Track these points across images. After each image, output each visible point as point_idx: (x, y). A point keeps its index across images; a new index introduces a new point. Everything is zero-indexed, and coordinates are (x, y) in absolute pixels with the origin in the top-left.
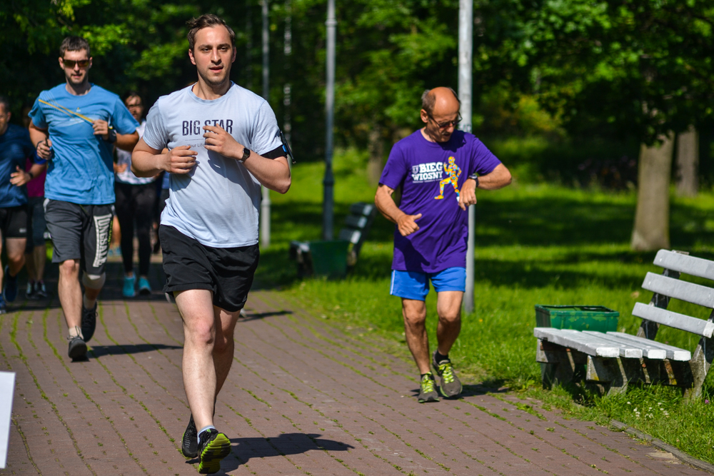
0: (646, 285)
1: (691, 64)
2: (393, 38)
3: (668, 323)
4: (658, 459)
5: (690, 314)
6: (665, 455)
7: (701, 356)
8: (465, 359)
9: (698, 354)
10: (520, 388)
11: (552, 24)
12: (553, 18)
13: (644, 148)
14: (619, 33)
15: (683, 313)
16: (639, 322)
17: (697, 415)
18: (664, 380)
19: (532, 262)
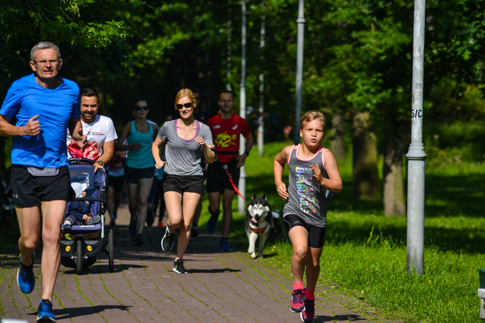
2: (354, 35)
8: (416, 314)
19: (476, 230)
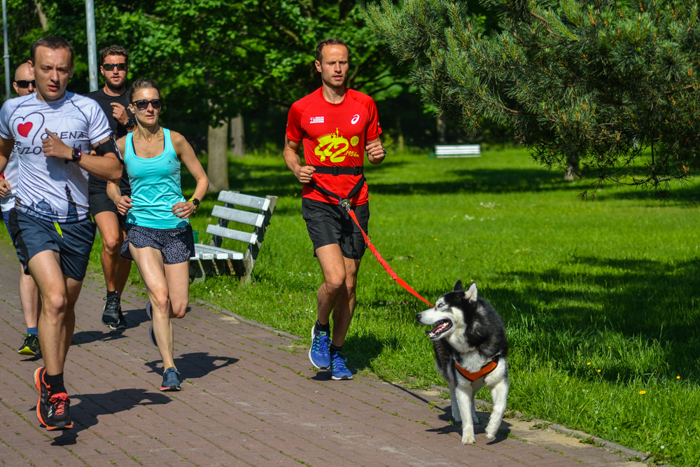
0: (214, 213)
1: (235, 74)
3: (229, 237)
4: (226, 321)
5: (243, 231)
6: (229, 319)
7: (249, 256)
9: (248, 255)
10: (138, 282)
11: (147, 52)
12: (147, 49)
13: (210, 128)
14: (190, 57)
15: (239, 230)
16: (211, 237)
17: (248, 293)
18: (228, 272)
